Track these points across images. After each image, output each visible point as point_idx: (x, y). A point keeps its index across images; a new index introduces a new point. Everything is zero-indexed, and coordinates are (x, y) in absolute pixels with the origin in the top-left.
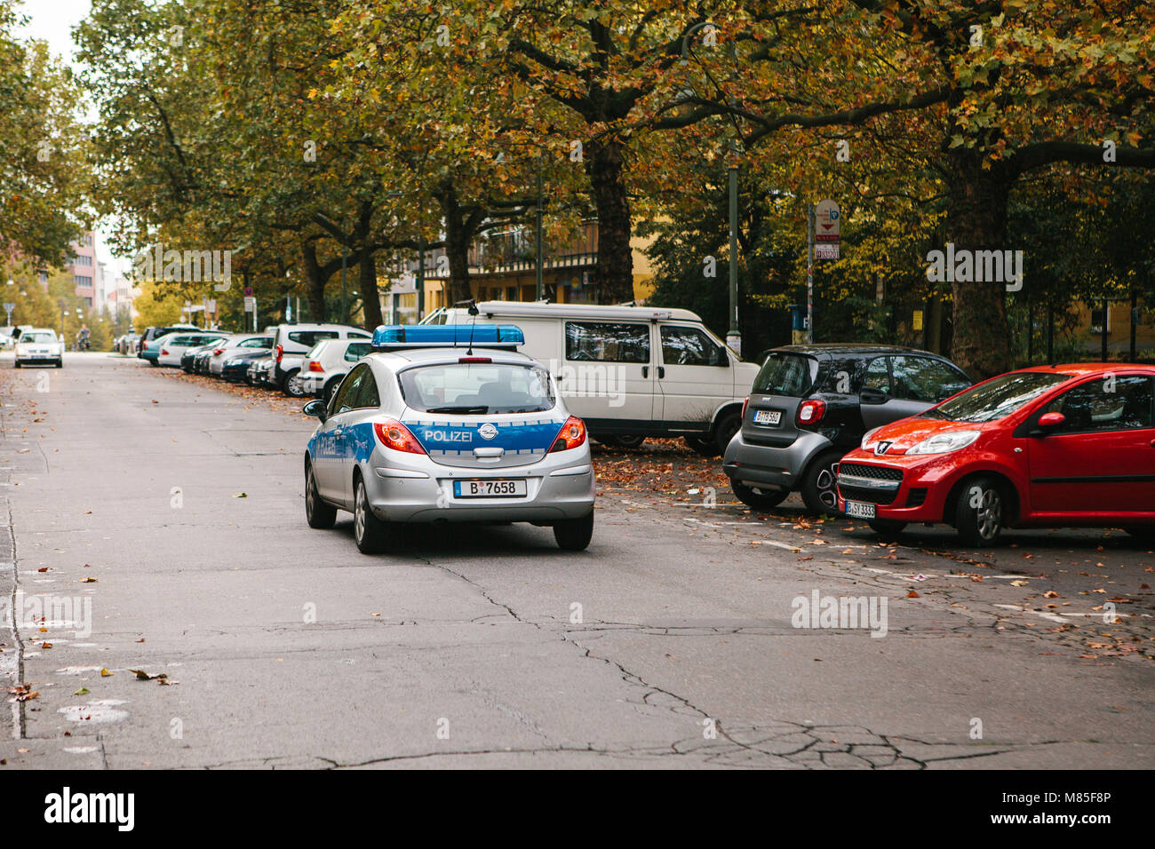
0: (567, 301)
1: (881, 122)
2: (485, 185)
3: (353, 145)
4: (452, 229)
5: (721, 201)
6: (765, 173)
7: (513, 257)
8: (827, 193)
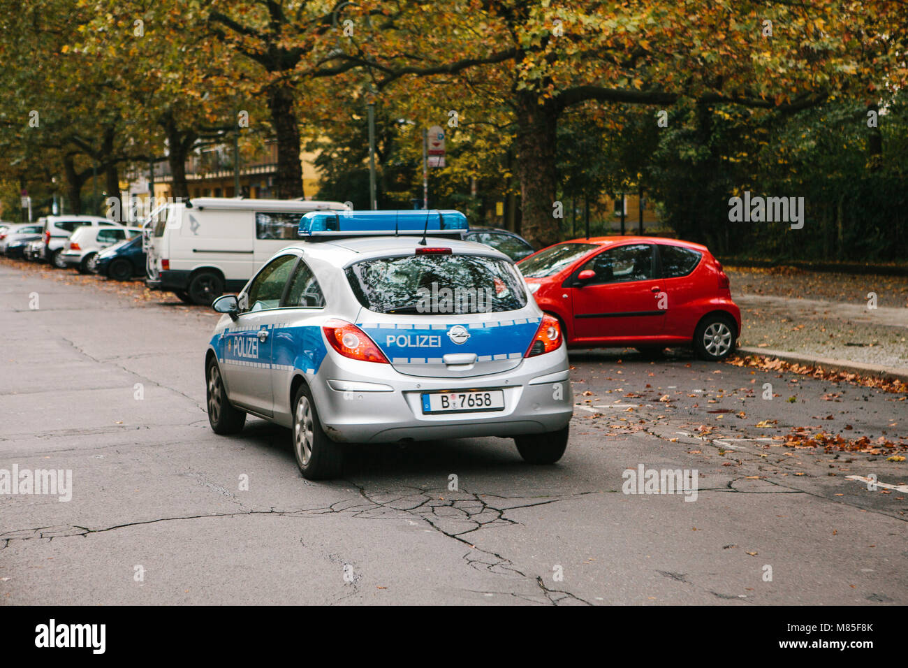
0: (258, 197)
1: (471, 72)
2: (196, 116)
3: (99, 87)
4: (173, 147)
5: (363, 126)
6: (394, 108)
7: (218, 167)
8: (436, 121)
